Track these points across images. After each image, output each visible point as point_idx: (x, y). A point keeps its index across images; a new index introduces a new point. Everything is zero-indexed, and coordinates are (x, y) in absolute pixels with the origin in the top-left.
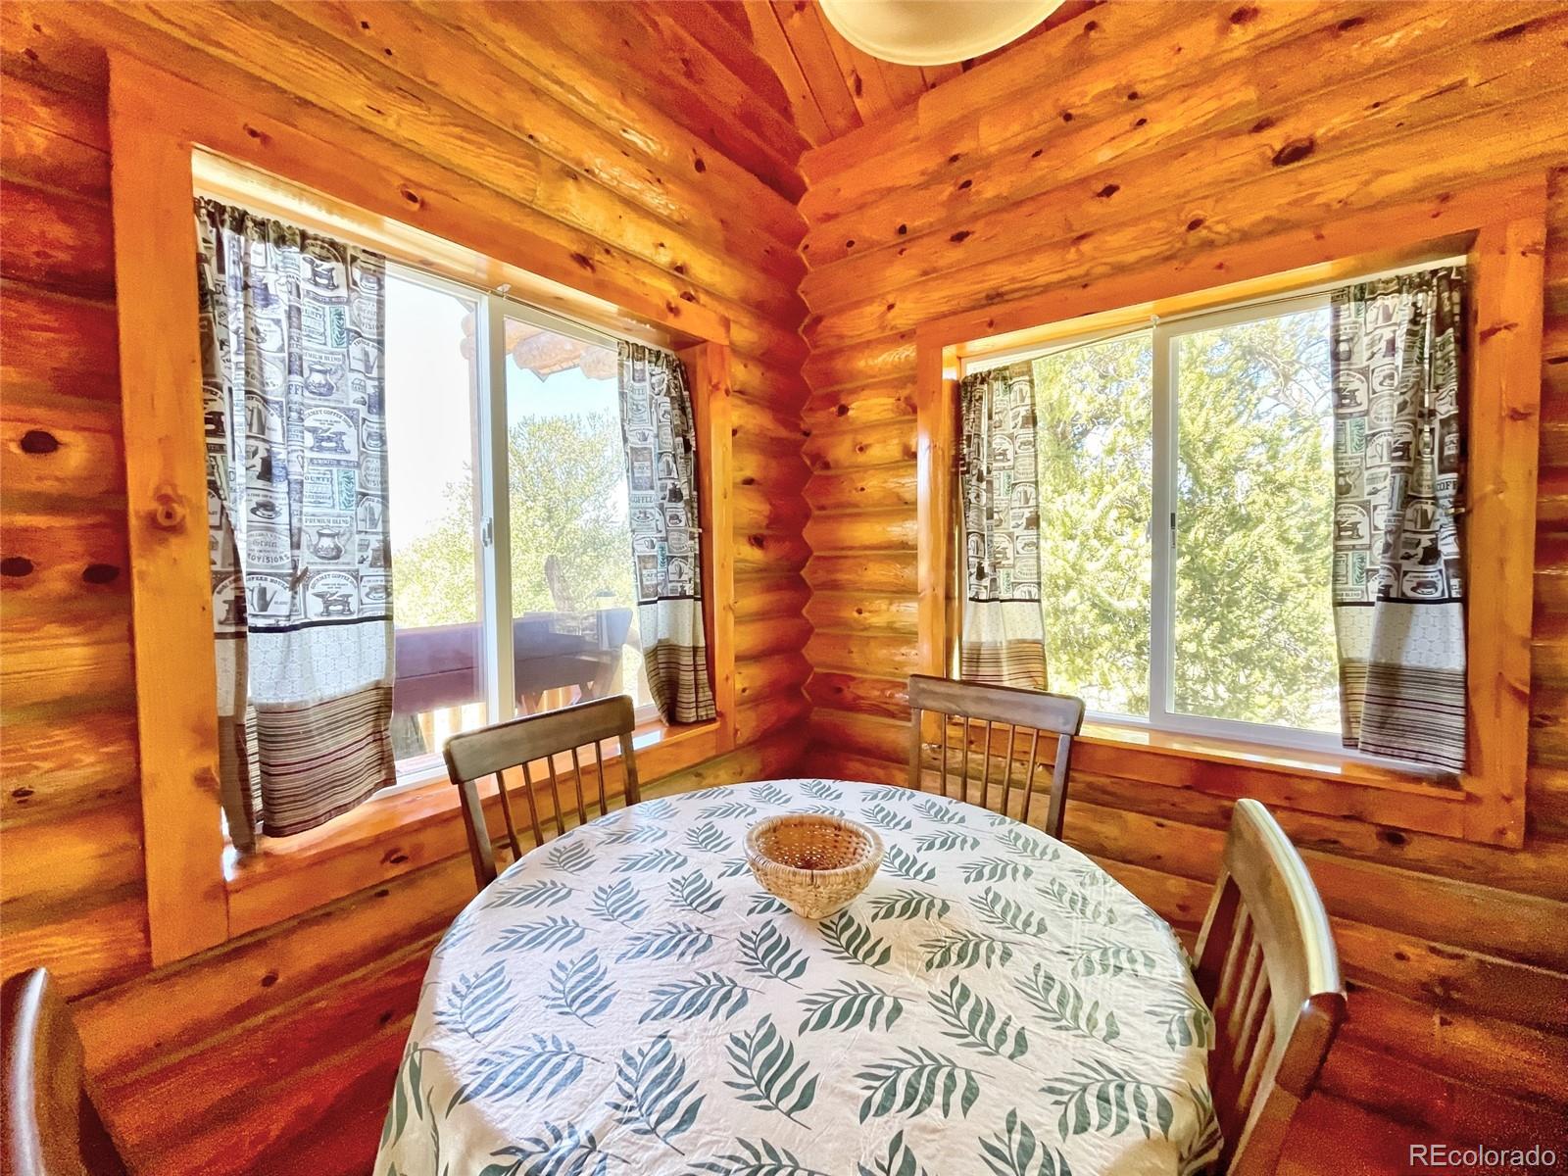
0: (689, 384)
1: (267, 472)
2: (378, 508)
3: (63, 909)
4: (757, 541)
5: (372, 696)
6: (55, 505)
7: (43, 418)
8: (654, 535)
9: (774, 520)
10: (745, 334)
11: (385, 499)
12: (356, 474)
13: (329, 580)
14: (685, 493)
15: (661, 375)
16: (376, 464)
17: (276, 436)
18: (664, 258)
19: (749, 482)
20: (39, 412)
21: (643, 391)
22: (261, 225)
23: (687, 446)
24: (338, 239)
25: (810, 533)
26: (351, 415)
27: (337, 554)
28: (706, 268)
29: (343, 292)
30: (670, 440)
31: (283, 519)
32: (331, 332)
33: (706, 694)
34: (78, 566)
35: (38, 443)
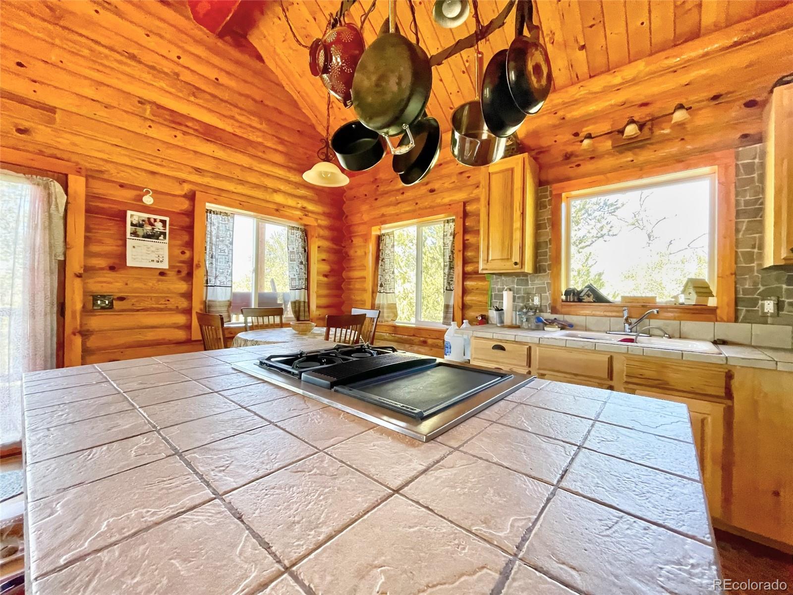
0: (306, 235)
1: (212, 257)
2: (231, 264)
3: (179, 327)
4: (326, 276)
5: (228, 303)
6: (183, 262)
7: (184, 249)
8: (295, 273)
9: (332, 271)
10: (324, 222)
11: (232, 262)
12: (227, 257)
13: (221, 278)
14: (304, 263)
15: (299, 233)
16: (231, 255)
17: (214, 250)
18: (299, 206)
19: (324, 260)
20: (184, 248)
21: (293, 237)
22: (214, 212)
23: (305, 251)
24: (227, 212)
25: (344, 274)
26: (227, 246)
27: (223, 273)
28: (310, 207)
29: (227, 222)
30: (301, 250)
31: (214, 266)
32: (224, 229)
33: (307, 314)
34: (186, 272)
35: (183, 253)
